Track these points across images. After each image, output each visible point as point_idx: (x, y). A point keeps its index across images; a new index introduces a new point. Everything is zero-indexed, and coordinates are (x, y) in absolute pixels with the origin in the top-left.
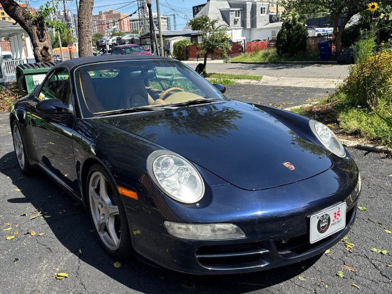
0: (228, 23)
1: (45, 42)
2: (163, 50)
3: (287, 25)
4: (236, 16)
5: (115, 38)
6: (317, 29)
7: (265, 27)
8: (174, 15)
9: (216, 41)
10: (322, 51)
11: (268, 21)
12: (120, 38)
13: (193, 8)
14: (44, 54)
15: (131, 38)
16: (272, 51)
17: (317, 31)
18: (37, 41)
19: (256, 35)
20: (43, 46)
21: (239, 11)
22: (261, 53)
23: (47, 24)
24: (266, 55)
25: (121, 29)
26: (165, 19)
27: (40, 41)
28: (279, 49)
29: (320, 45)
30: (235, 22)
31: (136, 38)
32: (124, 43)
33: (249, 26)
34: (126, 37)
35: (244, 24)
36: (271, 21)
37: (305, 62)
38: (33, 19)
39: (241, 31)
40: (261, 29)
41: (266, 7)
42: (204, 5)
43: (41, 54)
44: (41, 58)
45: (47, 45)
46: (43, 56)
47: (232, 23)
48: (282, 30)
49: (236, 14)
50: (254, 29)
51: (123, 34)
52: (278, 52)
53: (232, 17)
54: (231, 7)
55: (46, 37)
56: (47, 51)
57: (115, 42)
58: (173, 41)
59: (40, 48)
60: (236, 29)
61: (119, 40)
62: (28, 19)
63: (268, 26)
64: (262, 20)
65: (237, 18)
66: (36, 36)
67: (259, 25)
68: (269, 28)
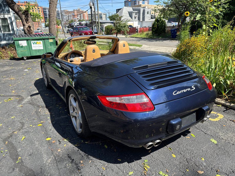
0: (132, 18)
1: (29, 24)
2: (100, 30)
3: (157, 21)
4: (136, 15)
5: (78, 22)
6: (172, 23)
7: (149, 21)
8: (109, 13)
9: (121, 27)
10: (172, 33)
11: (150, 18)
12: (81, 23)
13: (117, 10)
14: (28, 30)
15: (85, 23)
16: (150, 32)
17: (173, 24)
18: (25, 23)
19: (145, 25)
20: (28, 26)
21: (137, 13)
22: (145, 33)
23: (31, 14)
24: (147, 34)
25: (84, 18)
26: (105, 14)
27: (27, 23)
28: (153, 32)
29: (171, 31)
30: (135, 18)
31: (88, 23)
32: (83, 25)
33: (141, 20)
34: (83, 23)
35: (139, 19)
36: (152, 18)
37: (164, 38)
38: (23, 11)
39: (138, 22)
40: (147, 22)
41: (150, 11)
42: (121, 9)
43: (27, 29)
44: (27, 32)
45: (31, 25)
46: (28, 31)
47: (133, 18)
48: (155, 23)
49: (136, 14)
50: (144, 22)
51: (82, 21)
52: (152, 33)
53: (134, 15)
54: (133, 10)
55: (30, 21)
56: (30, 28)
57: (78, 24)
58: (105, 25)
59: (27, 27)
60: (135, 21)
61: (80, 24)
62: (20, 11)
63: (150, 20)
64: (148, 18)
65: (136, 16)
66: (24, 20)
67: (146, 20)
68: (150, 21)
